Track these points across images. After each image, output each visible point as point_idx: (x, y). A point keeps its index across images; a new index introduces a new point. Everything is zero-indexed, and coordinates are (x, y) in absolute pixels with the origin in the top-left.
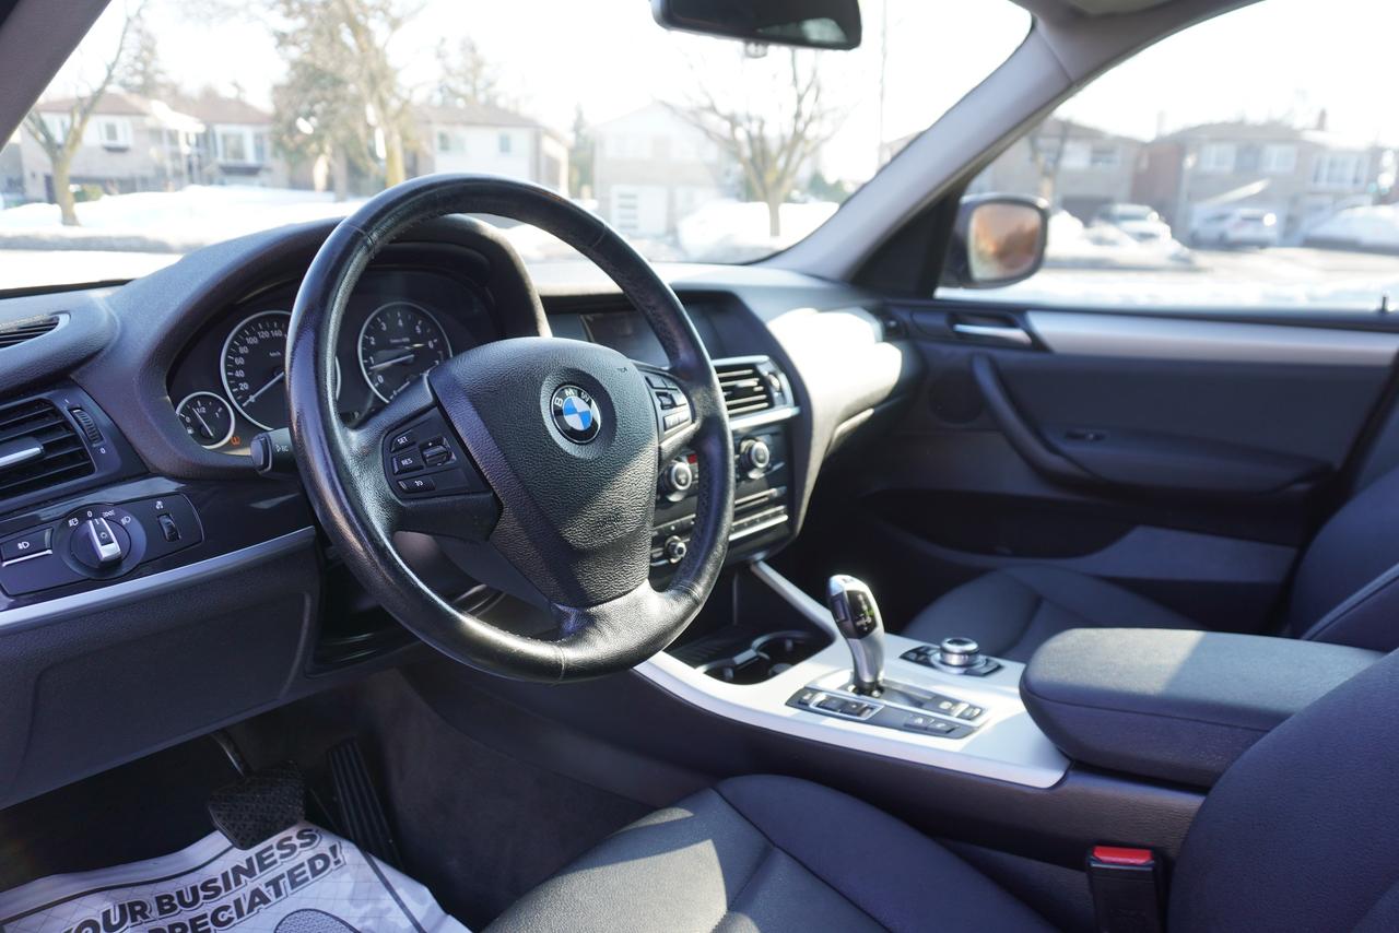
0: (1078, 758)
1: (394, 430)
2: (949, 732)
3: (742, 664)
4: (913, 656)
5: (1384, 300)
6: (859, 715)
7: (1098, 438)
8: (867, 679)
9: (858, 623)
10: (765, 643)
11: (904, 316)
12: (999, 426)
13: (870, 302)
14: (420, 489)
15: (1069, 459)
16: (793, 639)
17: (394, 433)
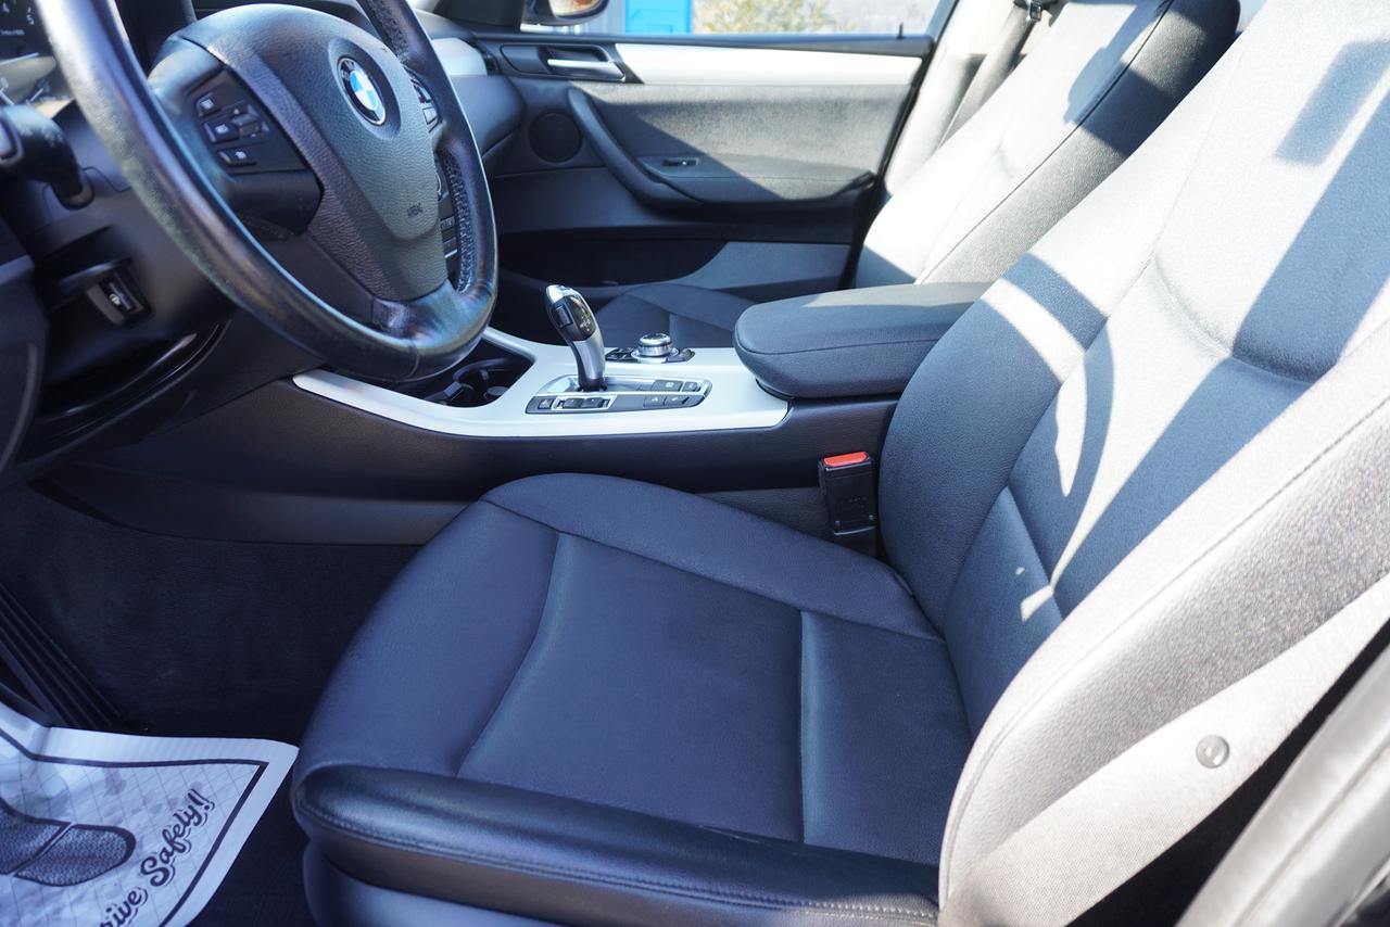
0: (795, 395)
1: (195, 90)
2: (684, 402)
3: (454, 395)
4: (613, 357)
5: (901, 28)
6: (600, 406)
7: (691, 163)
8: (592, 376)
9: (582, 326)
10: (464, 374)
11: (495, 52)
12: (601, 161)
13: (465, 34)
14: (242, 164)
15: (668, 184)
16: (486, 368)
17: (195, 95)
